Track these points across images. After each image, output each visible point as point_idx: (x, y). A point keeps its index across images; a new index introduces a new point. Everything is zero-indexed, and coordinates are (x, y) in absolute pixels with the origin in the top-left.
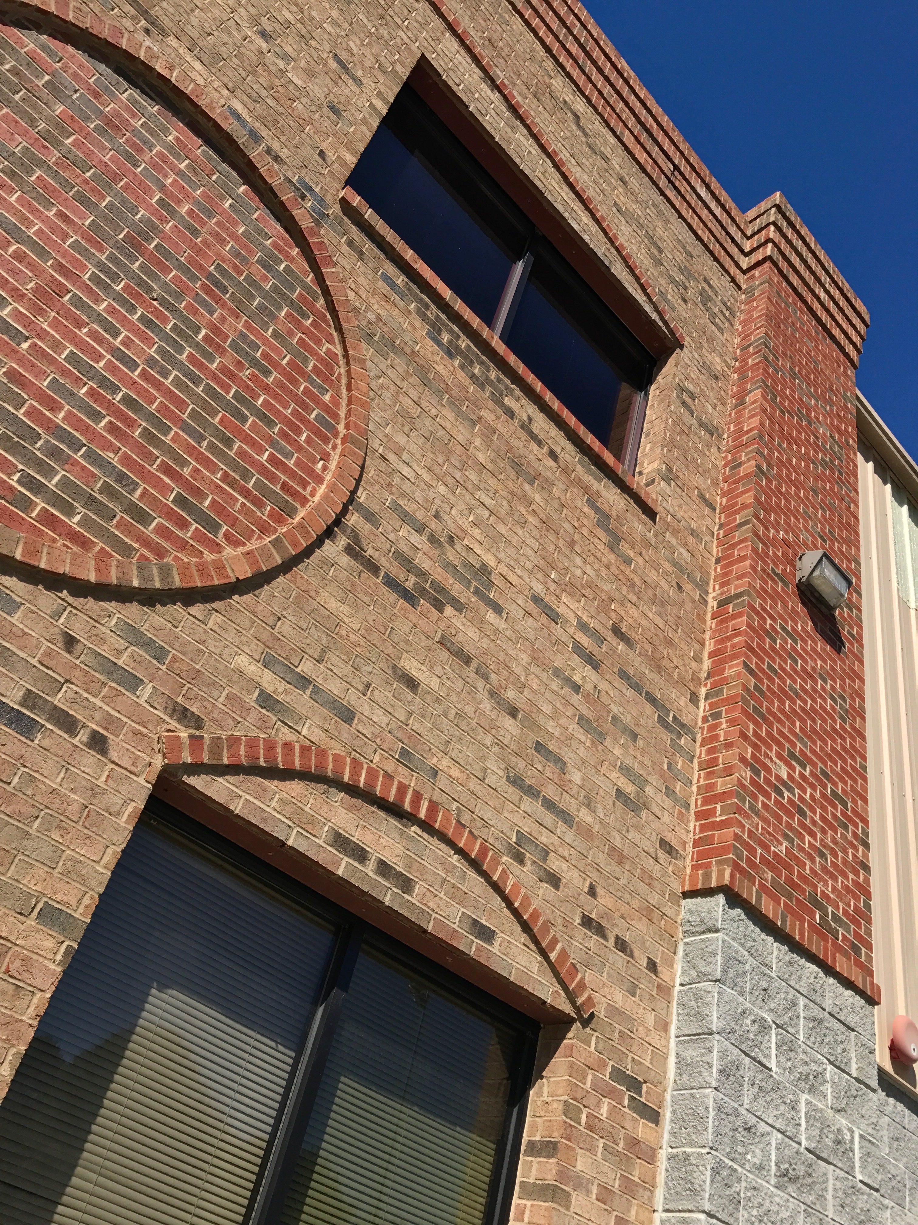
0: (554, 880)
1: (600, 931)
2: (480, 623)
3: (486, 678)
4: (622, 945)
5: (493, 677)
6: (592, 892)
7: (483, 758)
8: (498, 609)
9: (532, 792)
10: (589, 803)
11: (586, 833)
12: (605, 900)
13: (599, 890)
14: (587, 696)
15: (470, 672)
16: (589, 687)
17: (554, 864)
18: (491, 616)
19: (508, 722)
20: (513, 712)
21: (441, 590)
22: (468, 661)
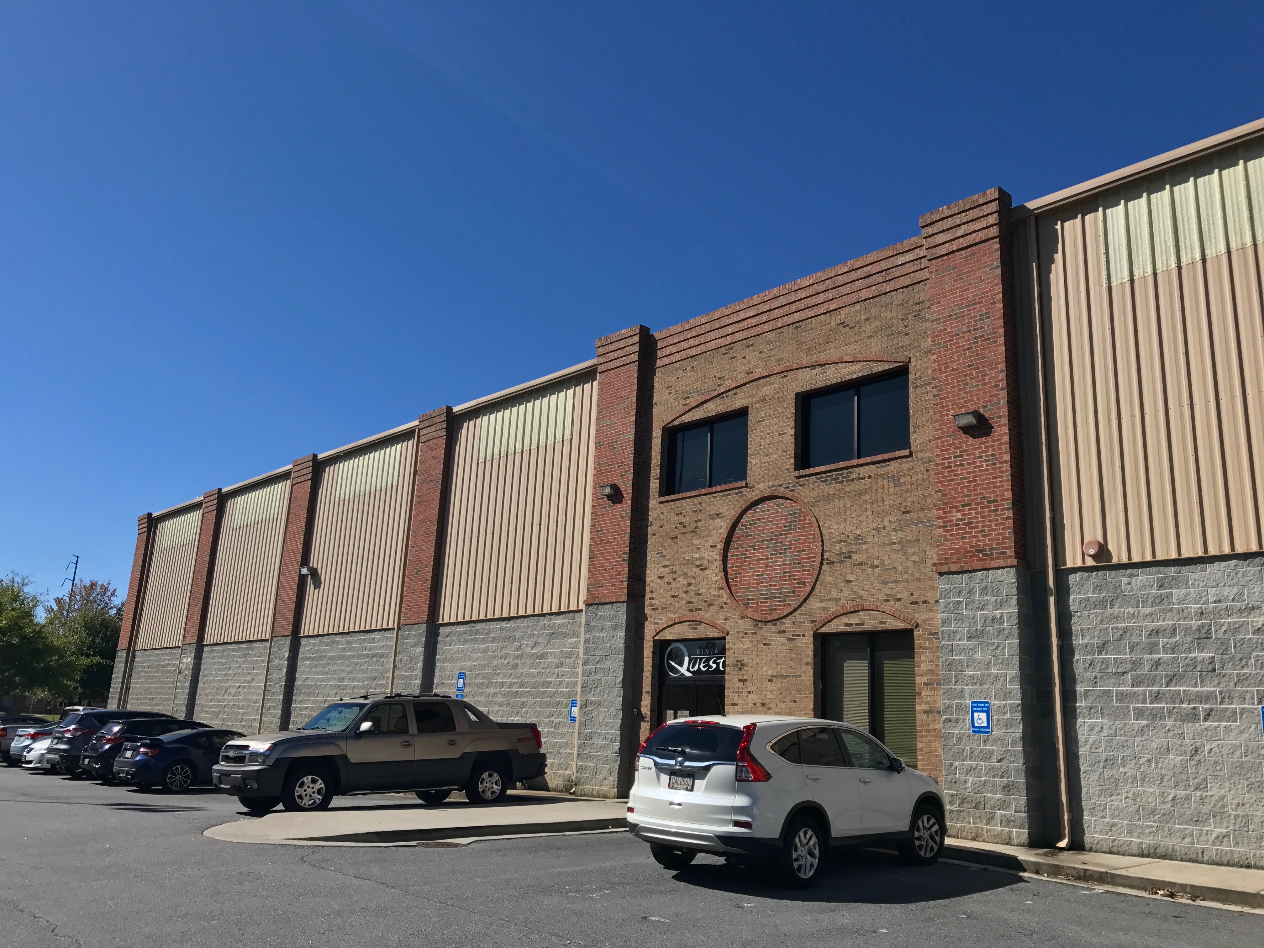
0: (900, 600)
1: (917, 603)
2: (862, 551)
3: (868, 564)
4: (925, 602)
5: (869, 562)
6: (912, 595)
7: (872, 584)
8: (865, 543)
9: (889, 582)
10: (906, 573)
11: (907, 581)
12: (916, 594)
13: (914, 593)
14: (899, 543)
15: (863, 566)
16: (899, 540)
17: (898, 596)
18: (865, 547)
19: (877, 570)
20: (877, 567)
21: (850, 552)
22: (861, 564)
